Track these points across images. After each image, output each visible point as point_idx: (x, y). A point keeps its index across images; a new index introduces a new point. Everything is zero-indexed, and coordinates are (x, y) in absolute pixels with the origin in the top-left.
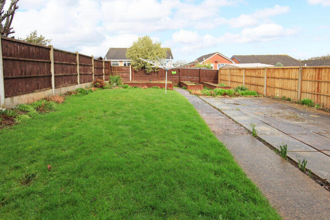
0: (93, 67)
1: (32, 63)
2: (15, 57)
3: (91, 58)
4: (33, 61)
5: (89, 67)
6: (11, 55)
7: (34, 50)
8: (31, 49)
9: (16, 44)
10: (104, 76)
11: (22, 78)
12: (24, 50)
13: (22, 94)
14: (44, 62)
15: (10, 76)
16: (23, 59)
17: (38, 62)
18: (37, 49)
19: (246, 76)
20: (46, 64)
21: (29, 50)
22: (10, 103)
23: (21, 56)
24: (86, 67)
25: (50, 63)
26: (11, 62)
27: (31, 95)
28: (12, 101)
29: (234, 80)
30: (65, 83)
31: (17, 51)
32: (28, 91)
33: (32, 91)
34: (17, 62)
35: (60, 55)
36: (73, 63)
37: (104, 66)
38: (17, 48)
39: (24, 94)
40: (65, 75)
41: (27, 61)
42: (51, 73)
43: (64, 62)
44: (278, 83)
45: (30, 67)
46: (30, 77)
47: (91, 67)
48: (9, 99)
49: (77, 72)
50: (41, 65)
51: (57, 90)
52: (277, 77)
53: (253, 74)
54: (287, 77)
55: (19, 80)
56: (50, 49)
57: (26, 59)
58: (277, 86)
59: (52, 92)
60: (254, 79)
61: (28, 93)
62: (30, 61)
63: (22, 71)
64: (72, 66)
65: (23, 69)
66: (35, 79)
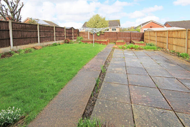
0: (65, 33)
1: (27, 32)
2: (19, 29)
3: (64, 28)
4: (28, 31)
5: (62, 33)
6: (17, 29)
7: (28, 26)
8: (27, 26)
9: (19, 24)
10: (73, 37)
11: (22, 38)
12: (23, 27)
13: (22, 45)
14: (34, 31)
15: (16, 37)
16: (23, 30)
17: (30, 31)
18: (30, 26)
19: (157, 36)
20: (35, 32)
21: (26, 27)
22: (16, 49)
23: (21, 29)
24: (60, 33)
25: (37, 31)
26: (17, 32)
27: (26, 46)
28: (17, 48)
29: (152, 39)
30: (46, 40)
31: (20, 27)
32: (25, 44)
33: (27, 44)
34: (20, 32)
35: (43, 28)
36: (52, 31)
37: (73, 32)
38: (20, 26)
39: (23, 45)
40: (47, 37)
41: (25, 31)
42: (38, 36)
43: (46, 31)
44: (175, 42)
45: (26, 33)
46: (27, 38)
47: (64, 33)
48: (15, 47)
49: (54, 35)
50: (32, 32)
51: (41, 43)
52: (174, 37)
53: (161, 35)
54: (179, 37)
55: (21, 39)
56: (37, 25)
57: (24, 30)
58: (174, 44)
59: (38, 44)
60: (162, 38)
61: (25, 45)
62: (26, 31)
63: (22, 35)
64: (51, 33)
65: (23, 34)
66: (29, 39)
